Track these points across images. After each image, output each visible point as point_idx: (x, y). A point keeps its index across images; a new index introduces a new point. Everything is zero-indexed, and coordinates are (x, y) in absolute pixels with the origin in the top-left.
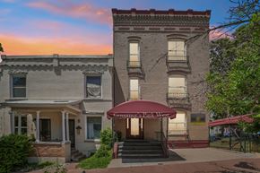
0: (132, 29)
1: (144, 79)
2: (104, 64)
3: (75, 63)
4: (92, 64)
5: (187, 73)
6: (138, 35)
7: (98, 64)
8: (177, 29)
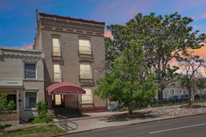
0: (54, 28)
1: (63, 64)
2: (38, 56)
3: (16, 54)
4: (30, 55)
5: (91, 62)
6: (59, 33)
7: (34, 56)
8: (85, 32)
